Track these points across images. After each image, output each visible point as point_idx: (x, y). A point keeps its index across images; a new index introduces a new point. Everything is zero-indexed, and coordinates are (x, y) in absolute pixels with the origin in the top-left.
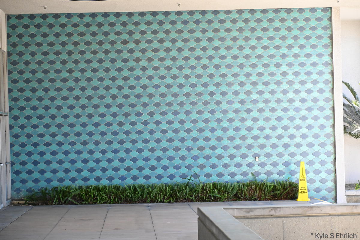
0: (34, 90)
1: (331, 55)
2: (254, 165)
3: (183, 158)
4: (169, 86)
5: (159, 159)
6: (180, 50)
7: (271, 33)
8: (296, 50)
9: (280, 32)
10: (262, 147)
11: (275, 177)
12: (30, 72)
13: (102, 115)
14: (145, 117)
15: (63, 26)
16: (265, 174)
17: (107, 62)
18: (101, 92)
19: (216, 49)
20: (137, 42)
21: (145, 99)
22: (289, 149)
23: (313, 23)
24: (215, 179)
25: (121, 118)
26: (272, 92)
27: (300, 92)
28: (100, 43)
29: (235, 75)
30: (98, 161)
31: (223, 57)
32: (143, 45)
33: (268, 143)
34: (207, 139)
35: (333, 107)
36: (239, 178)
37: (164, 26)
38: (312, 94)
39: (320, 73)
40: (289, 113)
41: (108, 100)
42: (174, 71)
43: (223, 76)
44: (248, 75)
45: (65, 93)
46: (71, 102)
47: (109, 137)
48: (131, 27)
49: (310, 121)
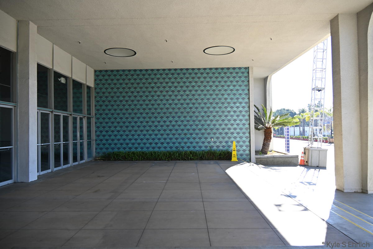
0: (107, 106)
1: (249, 90)
2: (211, 142)
3: (177, 139)
4: (170, 104)
5: (165, 139)
6: (176, 87)
7: (220, 79)
8: (231, 87)
9: (224, 79)
10: (215, 134)
11: (221, 148)
12: (105, 97)
13: (139, 118)
14: (159, 119)
15: (121, 75)
16: (216, 147)
17: (141, 92)
18: (138, 107)
19: (193, 86)
20: (156, 83)
21: (159, 110)
22: (228, 135)
23: (240, 74)
24: (192, 149)
25: (147, 119)
26: (220, 108)
27: (233, 107)
28: (138, 84)
29: (202, 99)
30: (136, 140)
31: (196, 91)
32: (159, 85)
33: (218, 132)
34: (188, 130)
35: (249, 115)
36: (203, 148)
37: (168, 76)
38: (239, 109)
39: (243, 99)
40: (228, 118)
41: (142, 111)
42: (173, 97)
43: (196, 99)
44: (208, 99)
45: (121, 107)
46: (124, 111)
47: (142, 128)
48: (153, 76)
49: (238, 122)
